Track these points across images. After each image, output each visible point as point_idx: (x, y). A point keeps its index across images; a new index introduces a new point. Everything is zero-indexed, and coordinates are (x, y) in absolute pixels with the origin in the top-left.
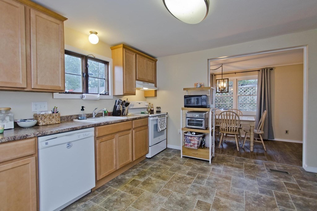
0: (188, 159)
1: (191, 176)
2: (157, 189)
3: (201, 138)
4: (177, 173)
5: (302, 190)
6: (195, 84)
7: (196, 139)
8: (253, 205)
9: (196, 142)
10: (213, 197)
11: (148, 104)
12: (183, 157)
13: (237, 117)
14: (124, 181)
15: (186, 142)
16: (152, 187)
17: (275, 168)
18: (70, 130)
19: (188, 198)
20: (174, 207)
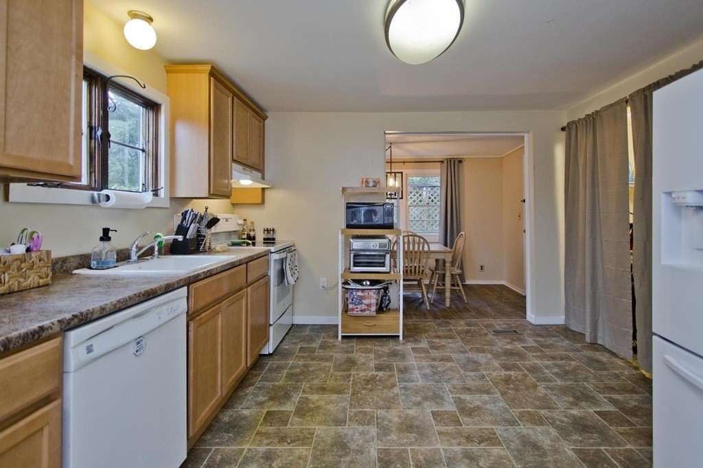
0: (355, 340)
1: (386, 371)
2: (341, 416)
3: (382, 290)
4: (355, 372)
5: (548, 352)
6: (363, 179)
7: (372, 294)
8: (510, 391)
9: (374, 301)
10: (449, 398)
11: (241, 222)
12: (343, 337)
13: (426, 246)
14: (244, 423)
15: (352, 303)
16: (325, 415)
17: (498, 328)
18: (142, 299)
19: (412, 412)
20: (399, 438)
